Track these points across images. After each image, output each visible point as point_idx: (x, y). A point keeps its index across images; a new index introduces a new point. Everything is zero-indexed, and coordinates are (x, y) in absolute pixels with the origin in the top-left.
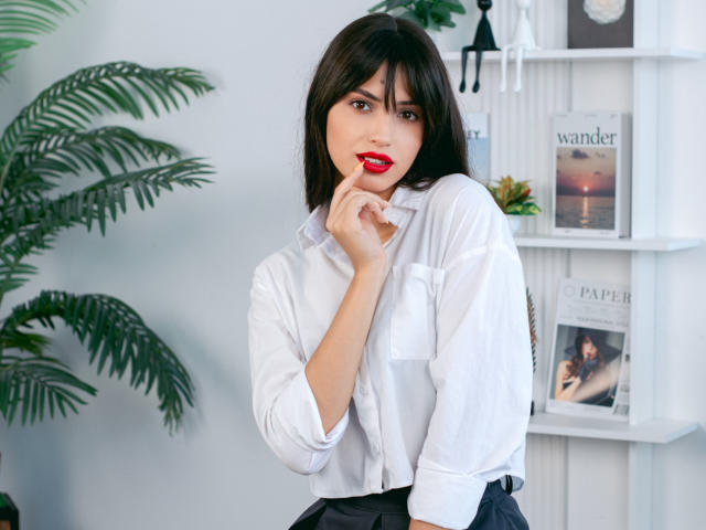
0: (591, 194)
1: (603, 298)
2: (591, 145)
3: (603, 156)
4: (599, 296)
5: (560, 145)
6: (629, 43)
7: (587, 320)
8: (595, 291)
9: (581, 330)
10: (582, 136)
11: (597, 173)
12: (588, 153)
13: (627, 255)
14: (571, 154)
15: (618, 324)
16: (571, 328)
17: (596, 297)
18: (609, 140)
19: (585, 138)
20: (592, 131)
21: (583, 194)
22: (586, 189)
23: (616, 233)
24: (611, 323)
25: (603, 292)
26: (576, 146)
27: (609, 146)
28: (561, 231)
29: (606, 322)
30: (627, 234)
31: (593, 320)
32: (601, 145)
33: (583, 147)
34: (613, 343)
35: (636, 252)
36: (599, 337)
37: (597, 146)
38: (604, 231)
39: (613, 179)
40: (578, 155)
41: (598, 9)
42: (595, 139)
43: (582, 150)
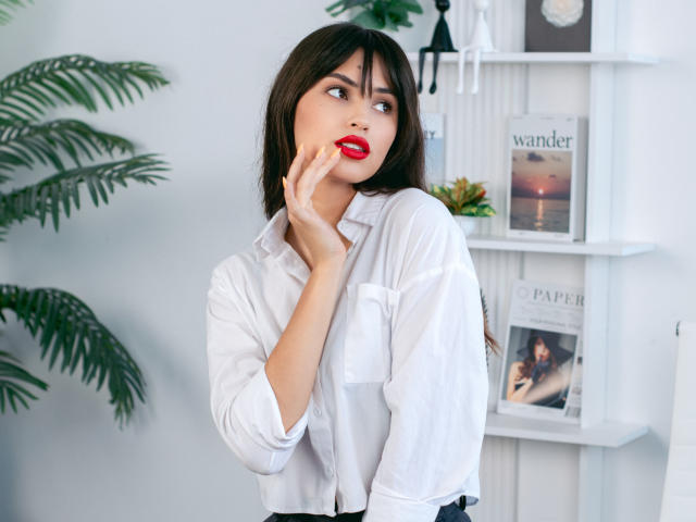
0: (546, 197)
1: (556, 300)
2: (546, 148)
3: (559, 160)
4: (552, 296)
5: (515, 147)
6: (586, 47)
7: (541, 322)
8: (548, 293)
9: (533, 332)
10: (538, 138)
11: (552, 176)
12: (544, 156)
13: (581, 259)
14: (526, 156)
15: (570, 326)
16: (524, 330)
17: (549, 299)
18: (564, 144)
19: (541, 141)
20: (548, 134)
21: (539, 197)
22: (541, 192)
23: (570, 236)
24: (563, 325)
25: (557, 294)
26: (532, 149)
27: (565, 149)
28: (516, 233)
29: (559, 324)
30: (582, 238)
31: (546, 322)
32: (557, 149)
33: (539, 149)
34: (565, 345)
35: (590, 256)
36: (552, 339)
37: (553, 149)
38: (558, 234)
39: (568, 182)
40: (533, 157)
41: (556, 12)
42: (551, 142)
43: (537, 154)
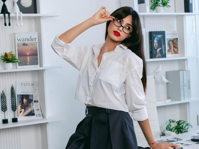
0: (29, 55)
3: (33, 44)
4: (26, 85)
5: (18, 42)
7: (24, 92)
9: (22, 95)
11: (31, 49)
14: (22, 44)
15: (31, 92)
16: (20, 95)
18: (35, 40)
19: (27, 40)
20: (29, 38)
21: (27, 56)
22: (28, 54)
23: (38, 66)
24: (29, 92)
26: (24, 42)
27: (34, 41)
28: (21, 67)
29: (28, 92)
30: (41, 66)
31: (25, 92)
32: (32, 41)
33: (26, 42)
34: (31, 98)
36: (27, 97)
38: (35, 65)
39: (36, 51)
40: (24, 44)
41: (25, 3)
42: (30, 40)
43: (26, 43)
